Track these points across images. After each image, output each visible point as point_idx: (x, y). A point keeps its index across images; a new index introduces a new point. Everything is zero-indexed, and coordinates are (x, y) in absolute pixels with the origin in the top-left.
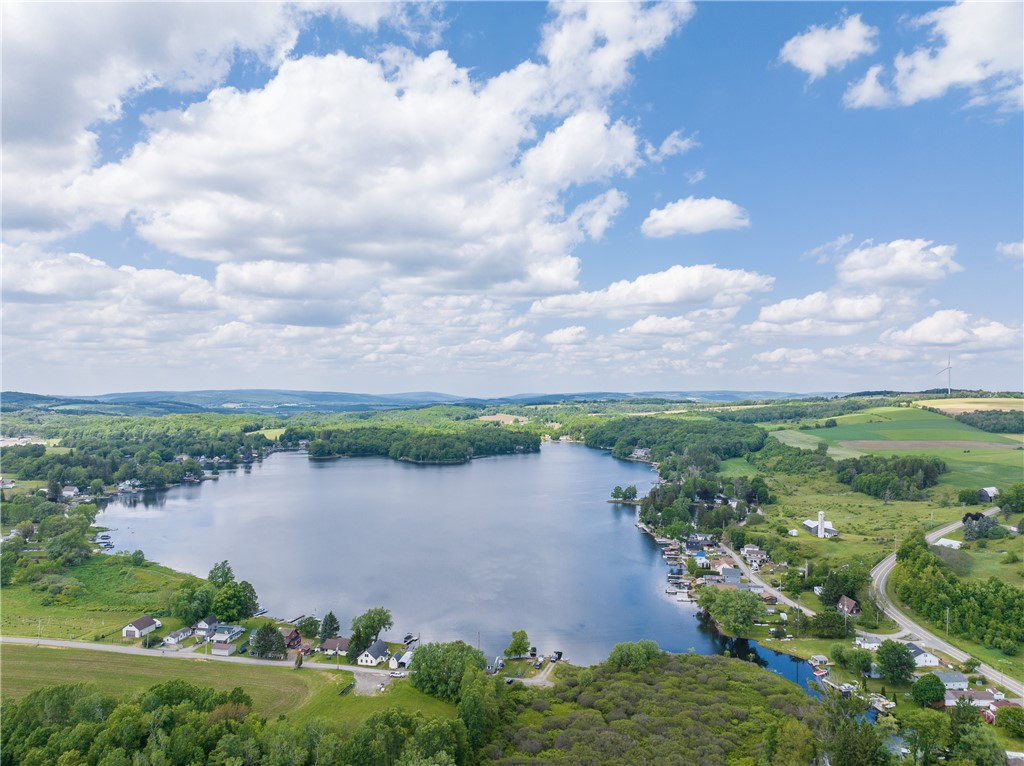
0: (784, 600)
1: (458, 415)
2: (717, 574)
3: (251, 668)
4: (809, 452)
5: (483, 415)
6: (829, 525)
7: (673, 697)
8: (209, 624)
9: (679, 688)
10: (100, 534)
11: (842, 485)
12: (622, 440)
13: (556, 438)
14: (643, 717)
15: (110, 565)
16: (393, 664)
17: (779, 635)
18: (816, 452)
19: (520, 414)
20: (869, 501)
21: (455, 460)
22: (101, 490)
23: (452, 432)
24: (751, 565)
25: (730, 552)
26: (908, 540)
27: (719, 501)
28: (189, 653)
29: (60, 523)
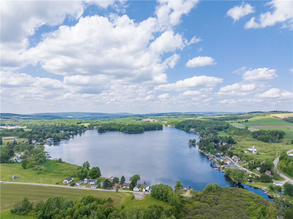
0: (248, 172)
1: (137, 119)
2: (227, 164)
3: (103, 192)
4: (243, 129)
5: (143, 119)
6: (255, 150)
7: (227, 199)
8: (88, 179)
9: (228, 196)
10: (46, 154)
11: (254, 138)
12: (186, 126)
13: (166, 126)
14: (221, 205)
15: (52, 162)
16: (144, 190)
17: (251, 181)
18: (245, 129)
19: (154, 119)
20: (264, 143)
21: (140, 132)
22: (42, 141)
23: (138, 124)
24: (236, 162)
25: (229, 158)
26: (282, 154)
27: (220, 143)
28: (84, 188)
29: (36, 150)
